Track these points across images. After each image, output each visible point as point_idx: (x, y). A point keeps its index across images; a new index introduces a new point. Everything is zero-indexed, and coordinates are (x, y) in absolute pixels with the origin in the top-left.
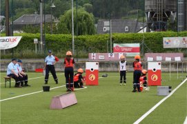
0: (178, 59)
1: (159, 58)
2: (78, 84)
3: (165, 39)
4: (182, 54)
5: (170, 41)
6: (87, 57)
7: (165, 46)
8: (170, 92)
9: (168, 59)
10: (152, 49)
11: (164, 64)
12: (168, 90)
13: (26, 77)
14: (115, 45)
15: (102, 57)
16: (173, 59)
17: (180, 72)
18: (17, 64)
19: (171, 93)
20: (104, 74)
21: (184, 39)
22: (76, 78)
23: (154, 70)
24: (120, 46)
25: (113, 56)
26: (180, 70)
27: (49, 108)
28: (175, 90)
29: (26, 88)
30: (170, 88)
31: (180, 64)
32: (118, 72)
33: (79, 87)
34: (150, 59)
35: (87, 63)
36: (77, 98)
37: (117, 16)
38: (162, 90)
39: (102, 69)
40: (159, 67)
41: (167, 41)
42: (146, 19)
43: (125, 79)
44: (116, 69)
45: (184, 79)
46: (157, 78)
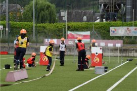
1: (103, 44)
4: (122, 41)
5: (115, 30)
7: (111, 34)
8: (106, 71)
9: (110, 45)
12: (104, 70)
14: (69, 33)
21: (128, 29)
23: (97, 53)
24: (73, 33)
25: (49, 41)
26: (124, 55)
30: (106, 68)
31: (122, 50)
35: (41, 47)
38: (100, 71)
40: (100, 52)
41: (113, 30)
45: (123, 62)
46: (98, 61)
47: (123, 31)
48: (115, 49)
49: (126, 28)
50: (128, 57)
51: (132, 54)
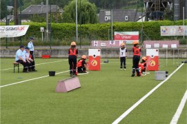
0: (174, 46)
1: (157, 45)
2: (82, 69)
3: (162, 28)
4: (178, 42)
5: (166, 29)
6: (90, 44)
7: (162, 34)
8: (167, 76)
9: (165, 46)
10: (150, 37)
11: (162, 51)
12: (165, 74)
13: (33, 63)
14: (116, 33)
15: (103, 44)
16: (170, 46)
17: (176, 58)
18: (25, 51)
19: (168, 78)
20: (106, 60)
21: (180, 28)
22: (79, 64)
23: (152, 56)
24: (121, 34)
25: (114, 43)
26: (176, 56)
27: (54, 92)
28: (171, 75)
29: (33, 73)
30: (167, 73)
31: (176, 51)
32: (118, 58)
33: (82, 72)
34: (148, 46)
35: (90, 50)
36: (80, 82)
37: (118, 7)
38: (160, 75)
39: (104, 56)
40: (157, 54)
41: (164, 29)
42: (144, 9)
43: (125, 64)
44: (116, 56)
45: (180, 65)
46: (155, 64)
47: (175, 30)
51: (185, 55)
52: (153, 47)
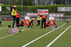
4: (63, 14)
5: (60, 9)
7: (58, 11)
8: (56, 28)
9: (58, 16)
23: (52, 20)
41: (59, 9)
45: (64, 24)
46: (52, 23)
47: (64, 9)
48: (60, 18)
49: (65, 7)
50: (66, 21)
51: (68, 20)
52: (53, 16)
